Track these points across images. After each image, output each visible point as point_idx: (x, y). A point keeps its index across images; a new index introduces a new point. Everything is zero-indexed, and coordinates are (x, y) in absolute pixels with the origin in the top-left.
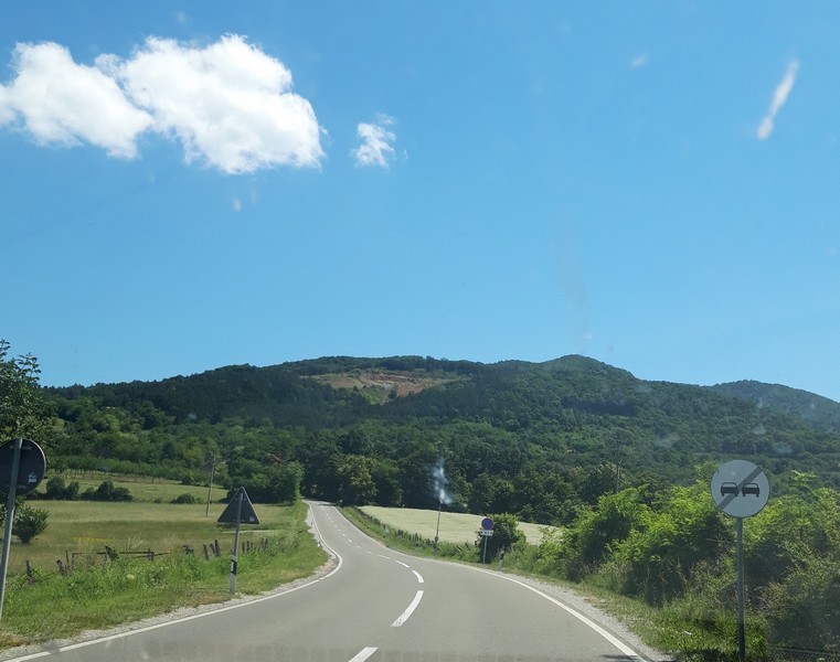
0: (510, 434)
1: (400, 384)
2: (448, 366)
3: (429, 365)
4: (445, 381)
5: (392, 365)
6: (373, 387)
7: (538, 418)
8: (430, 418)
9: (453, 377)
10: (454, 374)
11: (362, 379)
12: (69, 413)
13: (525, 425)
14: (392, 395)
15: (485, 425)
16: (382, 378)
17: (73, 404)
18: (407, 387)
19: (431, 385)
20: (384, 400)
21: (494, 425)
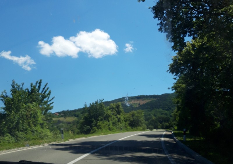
0: (167, 111)
1: (140, 102)
2: (151, 97)
3: (146, 97)
4: (151, 100)
5: (138, 98)
6: (135, 103)
7: (173, 107)
8: (148, 109)
9: (152, 99)
10: (152, 98)
11: (132, 101)
12: (76, 115)
13: (170, 109)
14: (139, 104)
15: (161, 110)
16: (136, 101)
17: (77, 113)
18: (142, 102)
19: (148, 102)
20: (138, 106)
21: (163, 109)
